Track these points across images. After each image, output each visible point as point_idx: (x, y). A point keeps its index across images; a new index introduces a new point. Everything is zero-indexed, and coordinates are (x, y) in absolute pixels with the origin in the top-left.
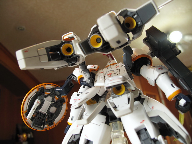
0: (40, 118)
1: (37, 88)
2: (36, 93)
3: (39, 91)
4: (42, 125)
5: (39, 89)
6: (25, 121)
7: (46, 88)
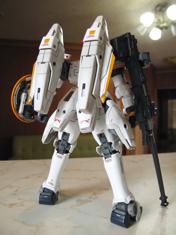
0: (29, 110)
1: (20, 82)
2: (20, 88)
3: (22, 85)
4: (32, 116)
5: (21, 83)
6: (18, 116)
7: (27, 81)
